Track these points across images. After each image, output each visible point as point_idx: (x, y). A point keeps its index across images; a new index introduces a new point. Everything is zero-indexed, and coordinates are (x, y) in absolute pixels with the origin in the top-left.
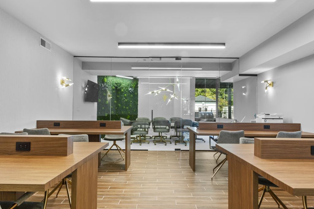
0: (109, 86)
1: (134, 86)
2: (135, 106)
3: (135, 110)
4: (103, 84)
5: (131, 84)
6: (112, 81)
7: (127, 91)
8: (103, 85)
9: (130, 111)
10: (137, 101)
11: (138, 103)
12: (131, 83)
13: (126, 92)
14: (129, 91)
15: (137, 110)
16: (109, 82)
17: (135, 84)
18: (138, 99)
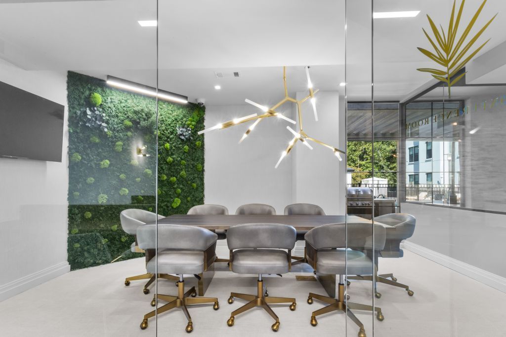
0: (113, 117)
1: (193, 123)
2: (196, 175)
3: (195, 185)
4: (91, 110)
5: (185, 119)
6: (123, 105)
7: (172, 136)
8: (89, 112)
9: (181, 186)
10: (203, 163)
11: (203, 167)
12: (185, 116)
13: (168, 137)
14: (178, 137)
15: (203, 184)
16: (111, 105)
17: (196, 118)
18: (205, 157)
